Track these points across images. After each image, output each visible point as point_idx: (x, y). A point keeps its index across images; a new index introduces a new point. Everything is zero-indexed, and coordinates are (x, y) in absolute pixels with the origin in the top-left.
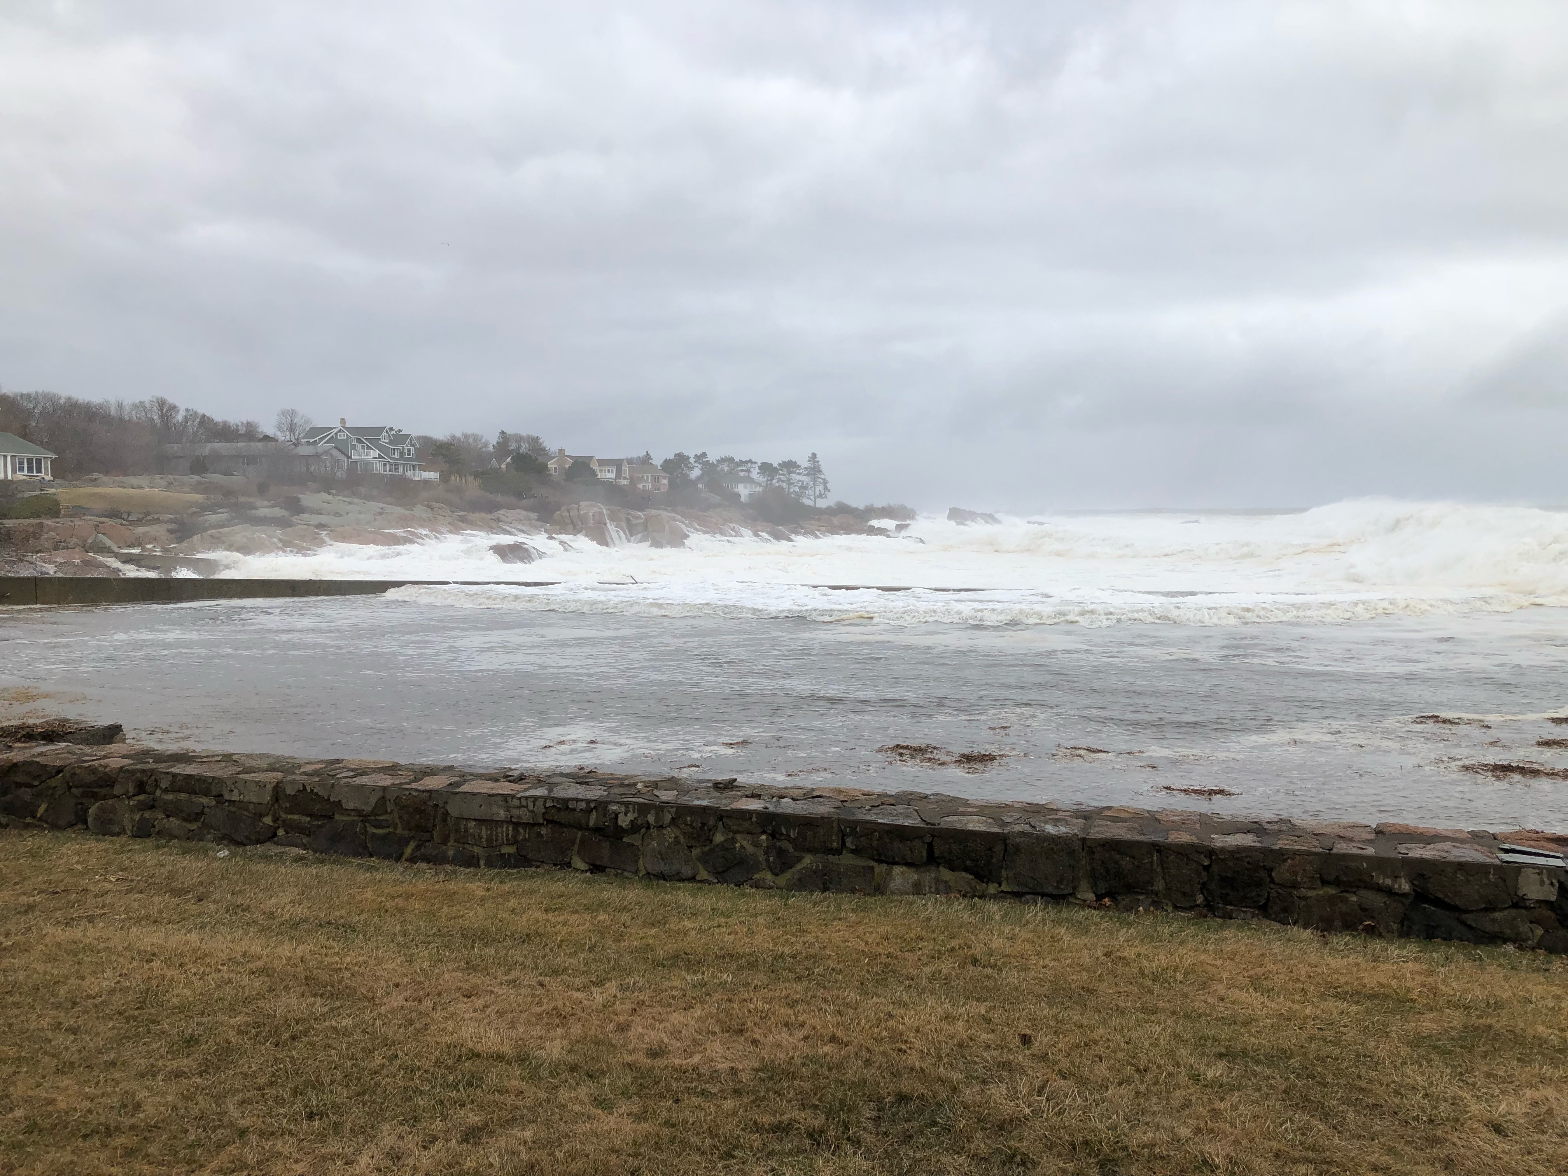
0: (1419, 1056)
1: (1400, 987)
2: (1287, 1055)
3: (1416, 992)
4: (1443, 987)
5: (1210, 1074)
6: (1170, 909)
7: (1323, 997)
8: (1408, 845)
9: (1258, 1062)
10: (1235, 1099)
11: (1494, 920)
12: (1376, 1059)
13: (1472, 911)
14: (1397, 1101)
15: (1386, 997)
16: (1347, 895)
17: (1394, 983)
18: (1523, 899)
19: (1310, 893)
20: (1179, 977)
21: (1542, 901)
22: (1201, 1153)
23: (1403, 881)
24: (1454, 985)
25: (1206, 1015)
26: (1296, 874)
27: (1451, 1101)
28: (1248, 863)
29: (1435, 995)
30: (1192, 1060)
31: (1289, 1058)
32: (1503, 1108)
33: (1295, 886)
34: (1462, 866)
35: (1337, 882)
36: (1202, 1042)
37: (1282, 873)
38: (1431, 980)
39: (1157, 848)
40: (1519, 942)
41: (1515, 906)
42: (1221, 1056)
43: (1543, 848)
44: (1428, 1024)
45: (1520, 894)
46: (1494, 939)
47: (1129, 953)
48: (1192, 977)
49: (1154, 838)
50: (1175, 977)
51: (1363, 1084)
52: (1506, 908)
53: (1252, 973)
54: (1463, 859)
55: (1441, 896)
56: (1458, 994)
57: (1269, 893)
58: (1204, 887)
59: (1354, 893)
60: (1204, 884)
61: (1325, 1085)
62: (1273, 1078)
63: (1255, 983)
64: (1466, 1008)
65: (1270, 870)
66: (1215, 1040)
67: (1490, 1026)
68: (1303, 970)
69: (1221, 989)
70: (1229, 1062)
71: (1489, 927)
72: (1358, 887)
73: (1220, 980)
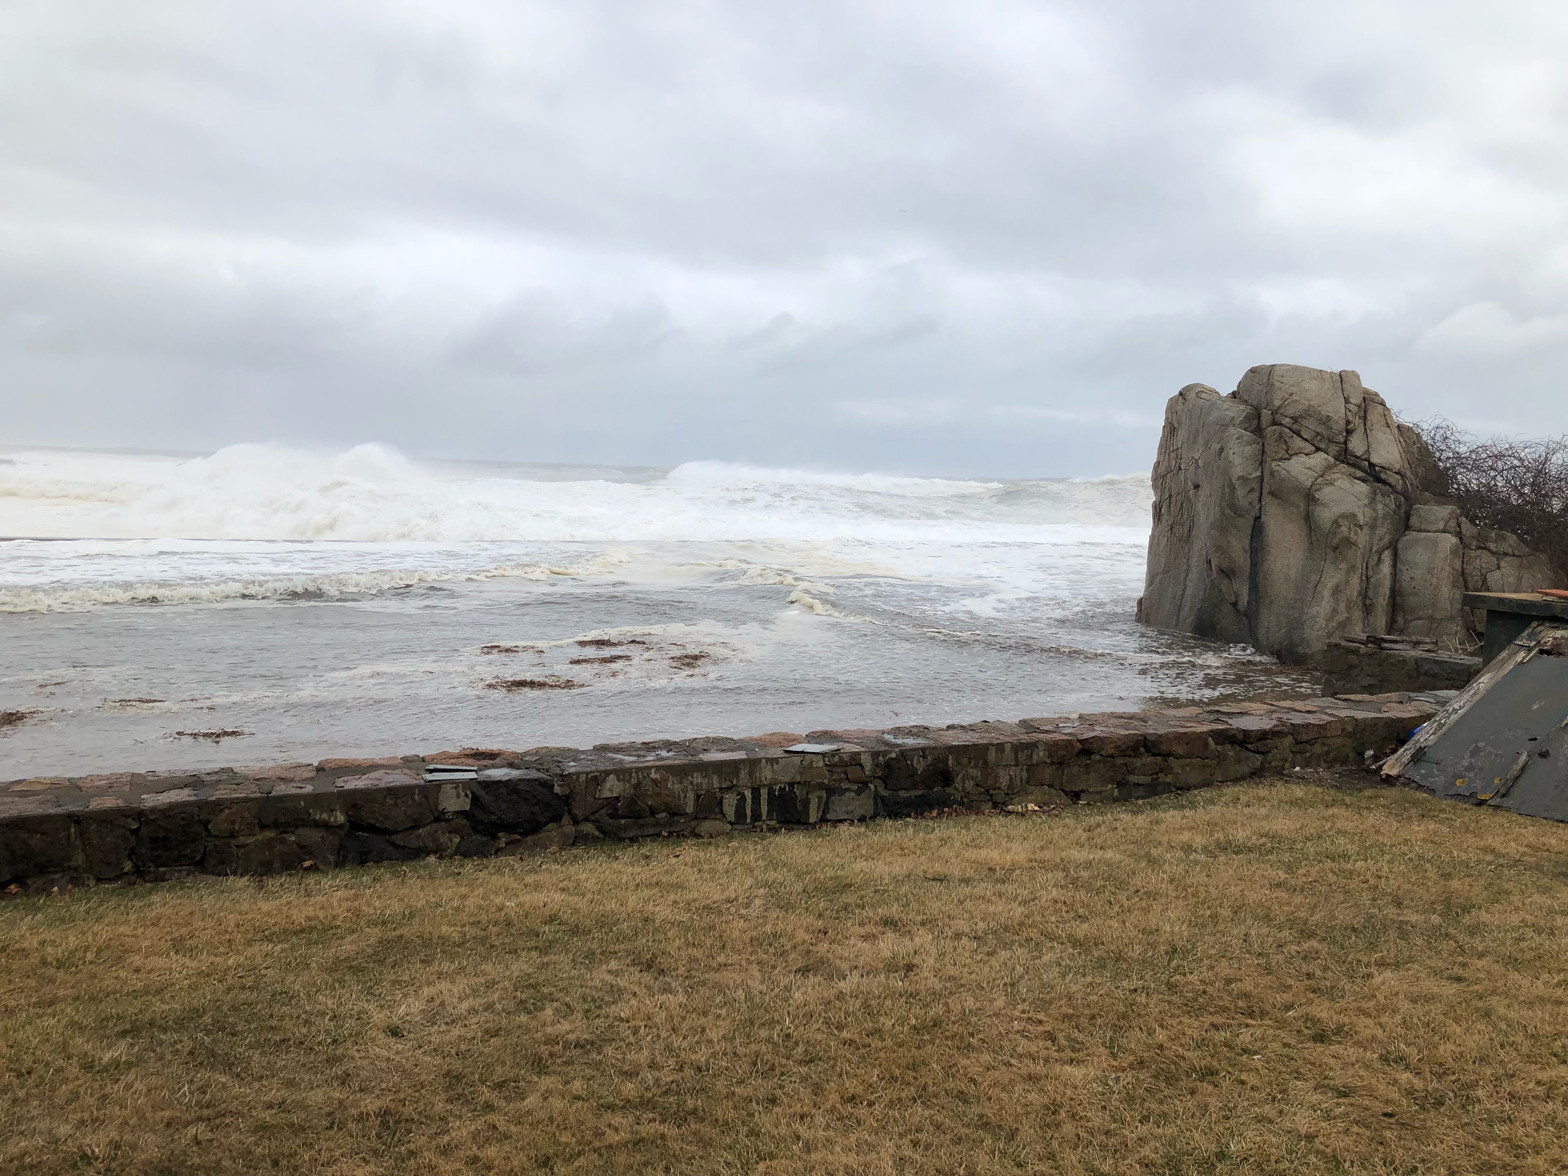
0: (334, 980)
1: (326, 918)
2: (198, 1013)
3: (341, 918)
4: (365, 908)
5: (107, 1057)
6: (92, 883)
7: (249, 943)
8: (345, 778)
9: (165, 1030)
10: (131, 1076)
11: (419, 836)
12: (291, 994)
13: (400, 831)
14: (304, 1031)
15: (312, 929)
16: (285, 835)
17: (321, 914)
18: (443, 813)
19: (250, 840)
20: (90, 956)
21: (458, 812)
22: (80, 1148)
23: (338, 813)
24: (377, 904)
25: (115, 992)
26: (233, 823)
27: (356, 1017)
28: (183, 819)
29: (358, 916)
30: (88, 1047)
31: (201, 1017)
32: (402, 1010)
33: (233, 835)
34: (392, 792)
35: (275, 825)
36: (105, 1023)
37: (219, 823)
38: (356, 904)
39: (75, 819)
40: (439, 851)
41: (437, 820)
42: (124, 1034)
43: (462, 764)
44: (347, 947)
45: (440, 808)
46: (417, 854)
47: (32, 942)
48: (105, 955)
49: (71, 808)
50: (85, 957)
51: (274, 1022)
52: (428, 824)
53: (176, 935)
54: (393, 784)
55: (373, 822)
56: (378, 912)
57: (205, 847)
58: (132, 853)
59: (293, 832)
60: (133, 849)
61: (234, 1035)
62: (181, 1041)
63: (178, 945)
64: (384, 923)
65: (205, 824)
66: (119, 1018)
67: (401, 937)
68: (233, 919)
69: (137, 960)
70: (132, 1038)
71: (414, 843)
72: (297, 827)
73: (139, 950)
